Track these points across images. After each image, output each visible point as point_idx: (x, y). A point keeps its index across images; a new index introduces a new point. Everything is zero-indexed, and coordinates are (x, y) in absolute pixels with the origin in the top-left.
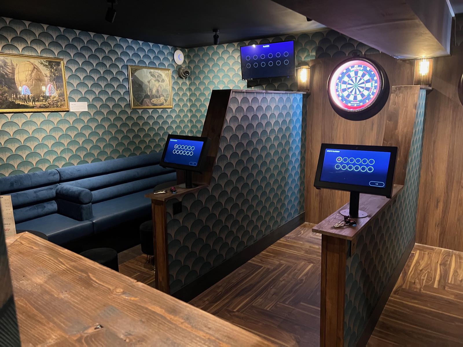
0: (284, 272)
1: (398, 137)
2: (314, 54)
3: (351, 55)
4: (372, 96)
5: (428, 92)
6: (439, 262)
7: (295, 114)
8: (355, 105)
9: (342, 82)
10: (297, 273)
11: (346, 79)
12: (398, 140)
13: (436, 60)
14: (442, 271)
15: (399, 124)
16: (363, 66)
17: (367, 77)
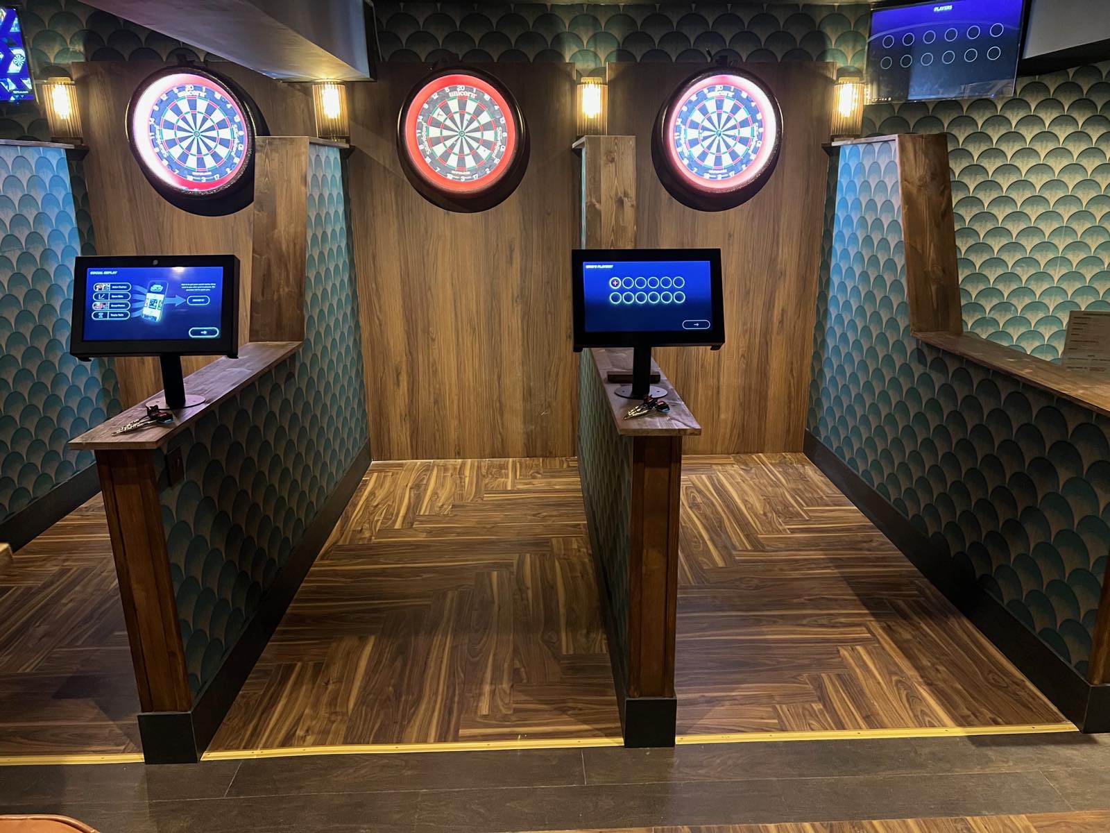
0: (74, 583)
1: (280, 244)
2: (80, 48)
3: (175, 61)
4: (236, 160)
5: (345, 154)
6: (410, 485)
7: (49, 199)
8: (204, 180)
9: (162, 123)
10: (106, 578)
11: (170, 116)
12: (281, 251)
13: (350, 87)
14: (412, 501)
15: (279, 218)
16: (204, 88)
17: (218, 116)
